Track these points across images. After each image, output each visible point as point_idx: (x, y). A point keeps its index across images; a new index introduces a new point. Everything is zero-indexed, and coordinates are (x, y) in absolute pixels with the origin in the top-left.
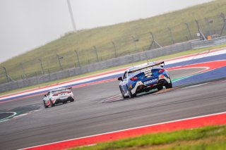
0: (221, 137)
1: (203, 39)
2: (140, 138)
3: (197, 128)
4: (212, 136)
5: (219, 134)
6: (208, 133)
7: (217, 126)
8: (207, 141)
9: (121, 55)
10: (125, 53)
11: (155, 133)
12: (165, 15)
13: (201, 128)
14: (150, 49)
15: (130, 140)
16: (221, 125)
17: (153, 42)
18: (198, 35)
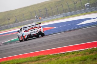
0: (46, 60)
1: (38, 19)
2: (11, 61)
3: (36, 56)
4: (42, 59)
5: (45, 59)
6: (41, 59)
7: (44, 55)
8: (40, 62)
9: (2, 26)
10: (4, 25)
11: (18, 59)
12: (21, 9)
13: (38, 56)
14: (15, 23)
15: (7, 62)
16: (46, 55)
17: (16, 20)
18: (36, 17)
